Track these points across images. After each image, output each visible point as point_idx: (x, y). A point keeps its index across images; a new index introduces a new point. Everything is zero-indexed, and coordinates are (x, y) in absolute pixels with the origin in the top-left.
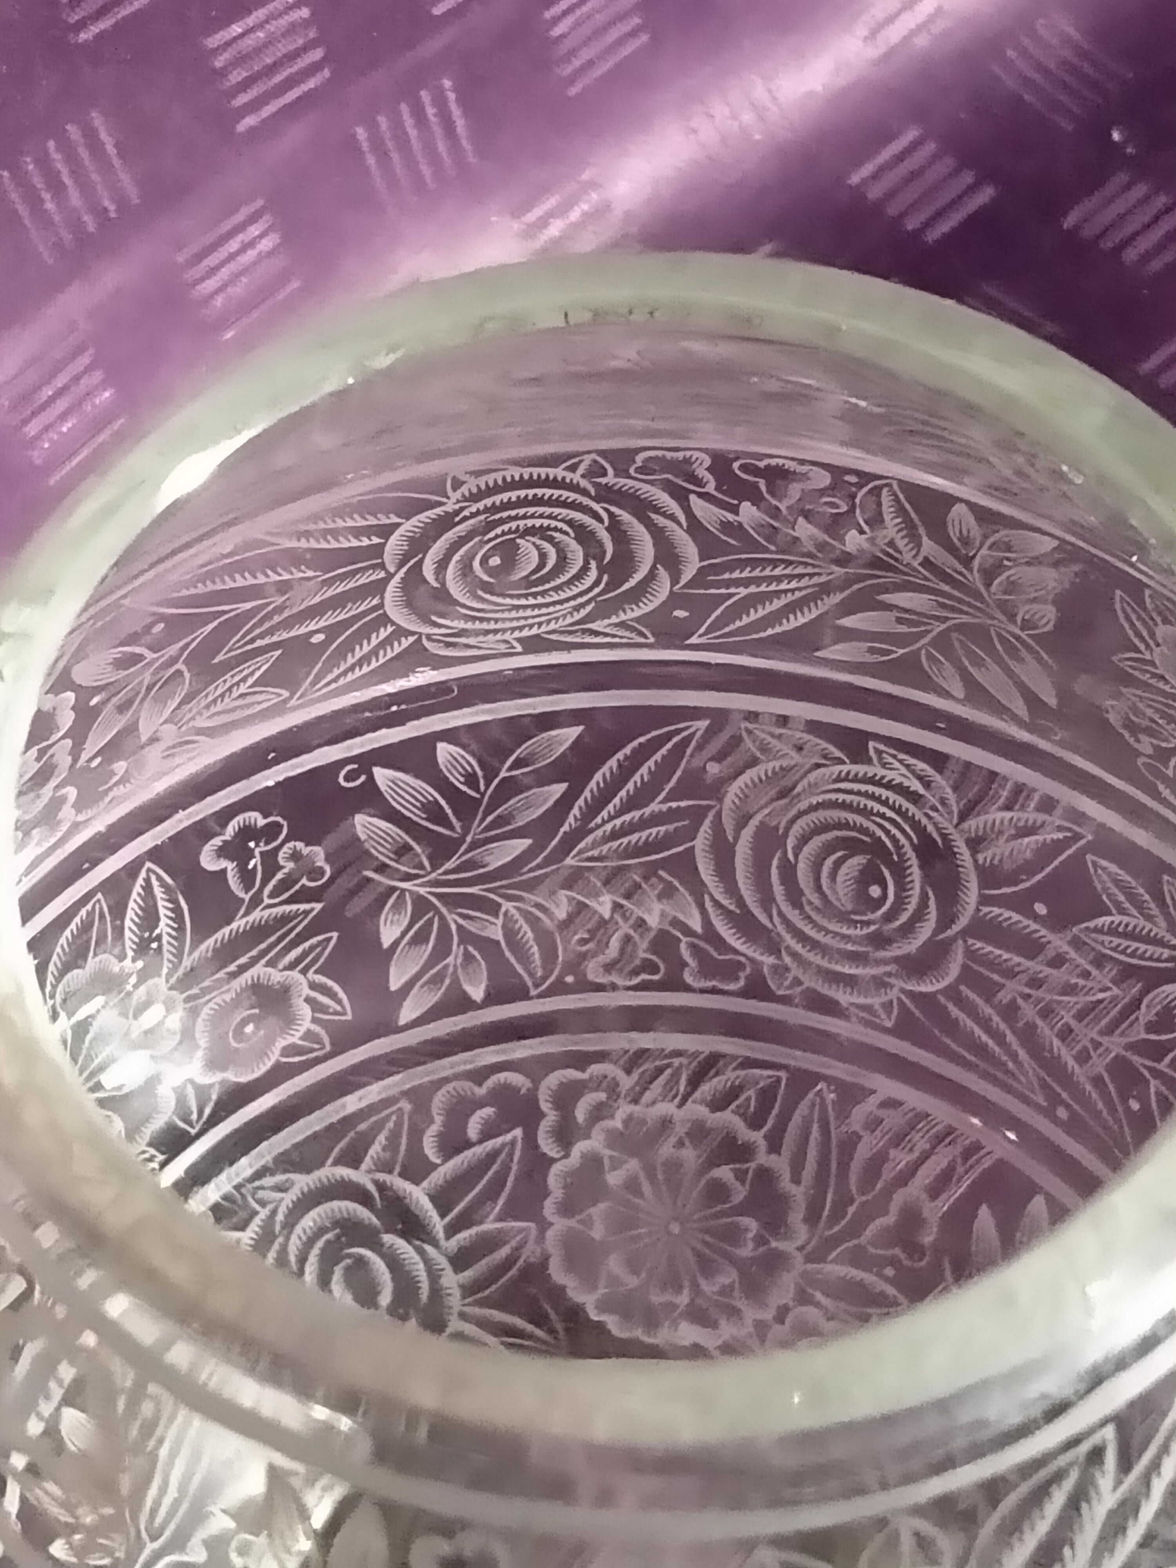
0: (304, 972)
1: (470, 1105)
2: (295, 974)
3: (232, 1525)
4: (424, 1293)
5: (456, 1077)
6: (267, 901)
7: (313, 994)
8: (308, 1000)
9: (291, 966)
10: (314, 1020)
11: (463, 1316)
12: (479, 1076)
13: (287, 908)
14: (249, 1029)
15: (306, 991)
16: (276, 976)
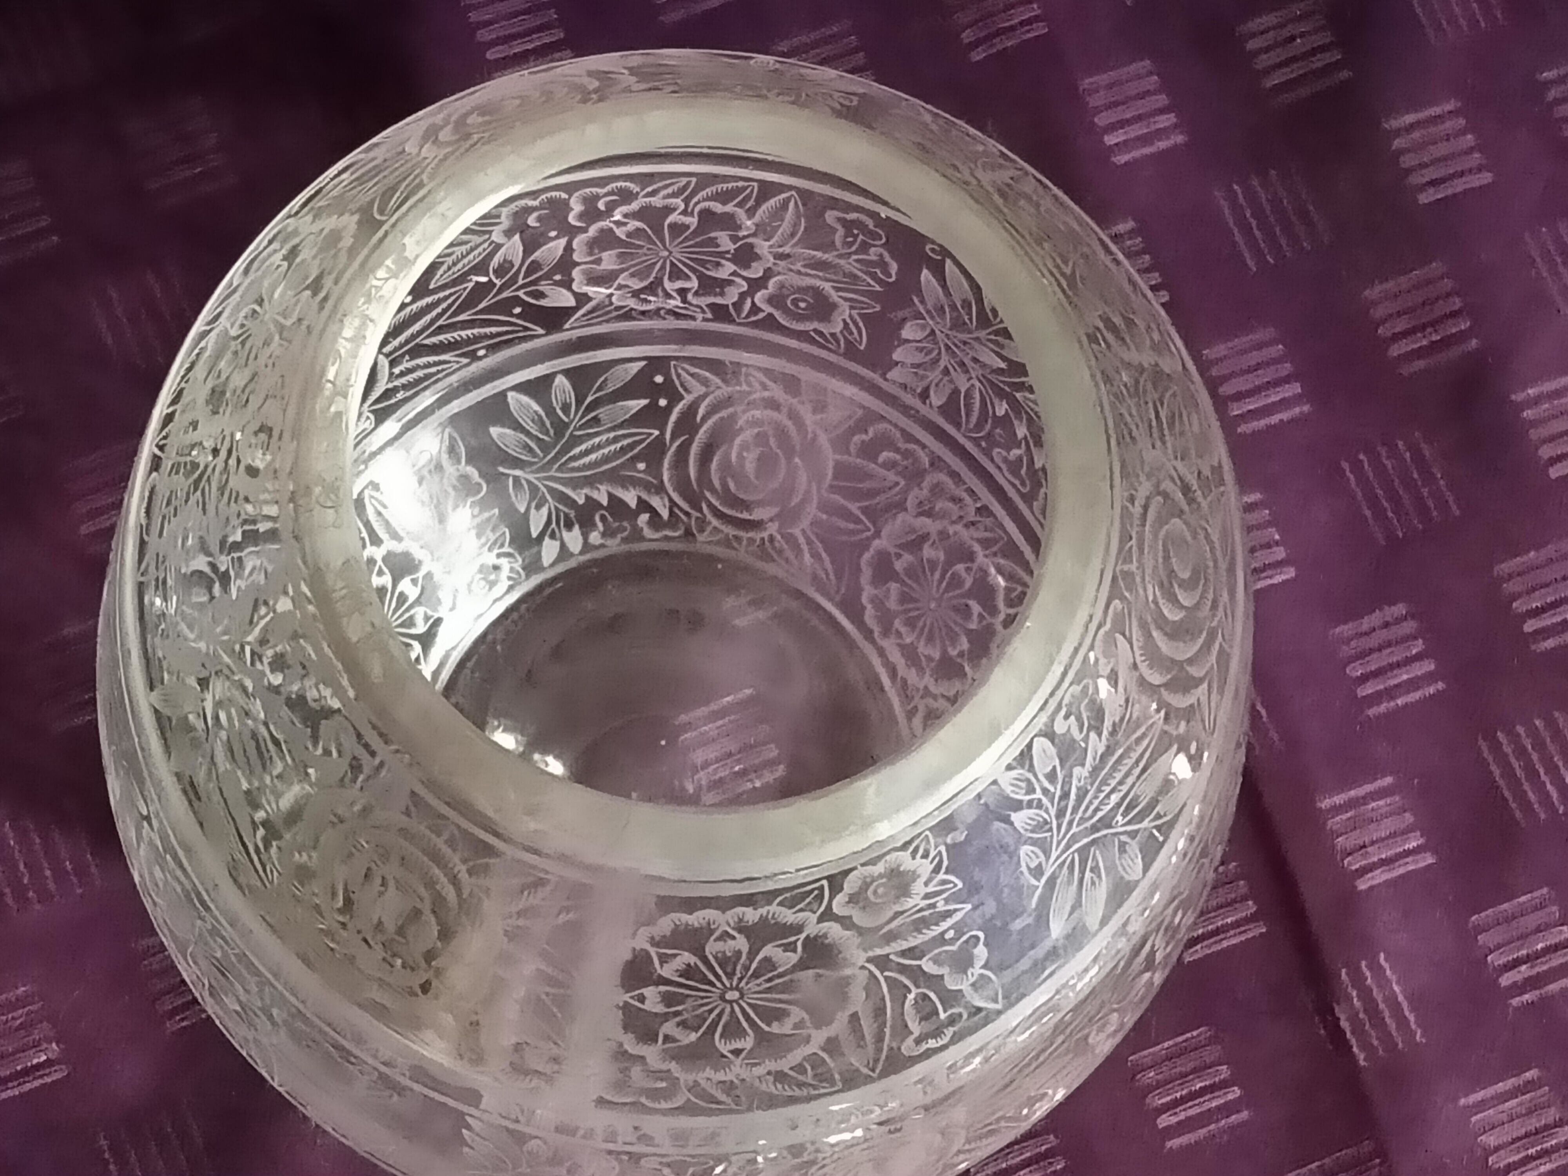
0: (851, 308)
1: (891, 445)
2: (846, 305)
3: (605, 503)
4: (795, 501)
5: (896, 426)
6: (851, 260)
7: (848, 321)
8: (844, 321)
9: (846, 299)
10: (841, 332)
11: (803, 531)
12: (909, 437)
13: (860, 274)
14: (802, 305)
15: (846, 316)
16: (834, 296)
